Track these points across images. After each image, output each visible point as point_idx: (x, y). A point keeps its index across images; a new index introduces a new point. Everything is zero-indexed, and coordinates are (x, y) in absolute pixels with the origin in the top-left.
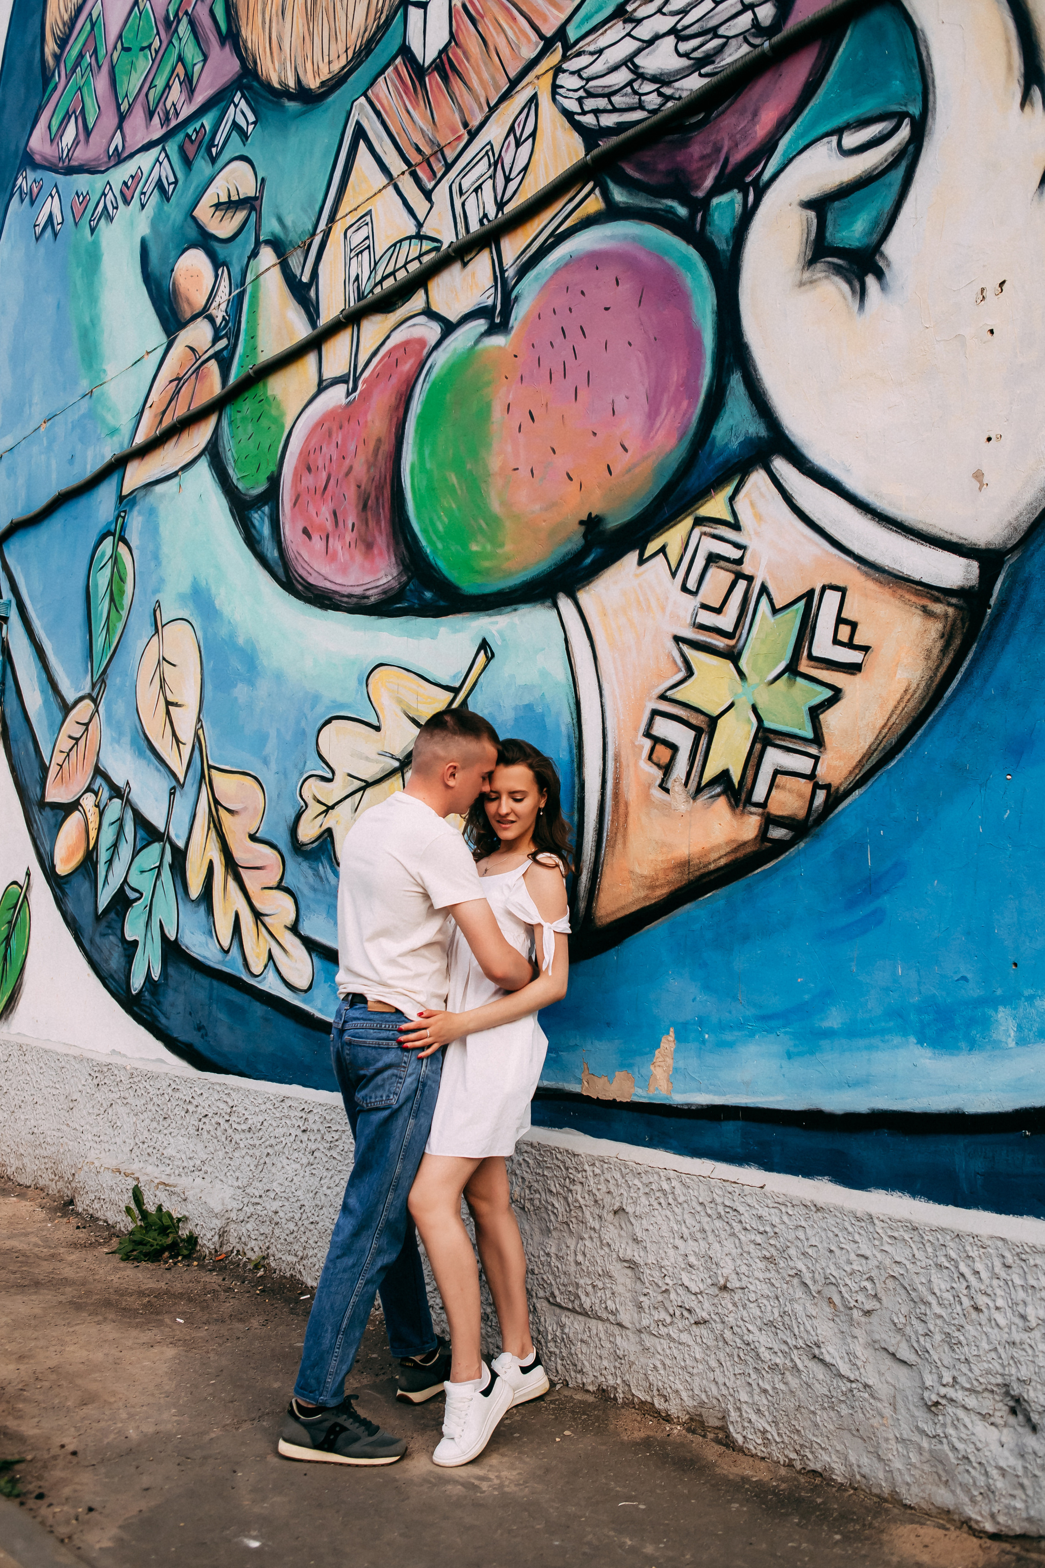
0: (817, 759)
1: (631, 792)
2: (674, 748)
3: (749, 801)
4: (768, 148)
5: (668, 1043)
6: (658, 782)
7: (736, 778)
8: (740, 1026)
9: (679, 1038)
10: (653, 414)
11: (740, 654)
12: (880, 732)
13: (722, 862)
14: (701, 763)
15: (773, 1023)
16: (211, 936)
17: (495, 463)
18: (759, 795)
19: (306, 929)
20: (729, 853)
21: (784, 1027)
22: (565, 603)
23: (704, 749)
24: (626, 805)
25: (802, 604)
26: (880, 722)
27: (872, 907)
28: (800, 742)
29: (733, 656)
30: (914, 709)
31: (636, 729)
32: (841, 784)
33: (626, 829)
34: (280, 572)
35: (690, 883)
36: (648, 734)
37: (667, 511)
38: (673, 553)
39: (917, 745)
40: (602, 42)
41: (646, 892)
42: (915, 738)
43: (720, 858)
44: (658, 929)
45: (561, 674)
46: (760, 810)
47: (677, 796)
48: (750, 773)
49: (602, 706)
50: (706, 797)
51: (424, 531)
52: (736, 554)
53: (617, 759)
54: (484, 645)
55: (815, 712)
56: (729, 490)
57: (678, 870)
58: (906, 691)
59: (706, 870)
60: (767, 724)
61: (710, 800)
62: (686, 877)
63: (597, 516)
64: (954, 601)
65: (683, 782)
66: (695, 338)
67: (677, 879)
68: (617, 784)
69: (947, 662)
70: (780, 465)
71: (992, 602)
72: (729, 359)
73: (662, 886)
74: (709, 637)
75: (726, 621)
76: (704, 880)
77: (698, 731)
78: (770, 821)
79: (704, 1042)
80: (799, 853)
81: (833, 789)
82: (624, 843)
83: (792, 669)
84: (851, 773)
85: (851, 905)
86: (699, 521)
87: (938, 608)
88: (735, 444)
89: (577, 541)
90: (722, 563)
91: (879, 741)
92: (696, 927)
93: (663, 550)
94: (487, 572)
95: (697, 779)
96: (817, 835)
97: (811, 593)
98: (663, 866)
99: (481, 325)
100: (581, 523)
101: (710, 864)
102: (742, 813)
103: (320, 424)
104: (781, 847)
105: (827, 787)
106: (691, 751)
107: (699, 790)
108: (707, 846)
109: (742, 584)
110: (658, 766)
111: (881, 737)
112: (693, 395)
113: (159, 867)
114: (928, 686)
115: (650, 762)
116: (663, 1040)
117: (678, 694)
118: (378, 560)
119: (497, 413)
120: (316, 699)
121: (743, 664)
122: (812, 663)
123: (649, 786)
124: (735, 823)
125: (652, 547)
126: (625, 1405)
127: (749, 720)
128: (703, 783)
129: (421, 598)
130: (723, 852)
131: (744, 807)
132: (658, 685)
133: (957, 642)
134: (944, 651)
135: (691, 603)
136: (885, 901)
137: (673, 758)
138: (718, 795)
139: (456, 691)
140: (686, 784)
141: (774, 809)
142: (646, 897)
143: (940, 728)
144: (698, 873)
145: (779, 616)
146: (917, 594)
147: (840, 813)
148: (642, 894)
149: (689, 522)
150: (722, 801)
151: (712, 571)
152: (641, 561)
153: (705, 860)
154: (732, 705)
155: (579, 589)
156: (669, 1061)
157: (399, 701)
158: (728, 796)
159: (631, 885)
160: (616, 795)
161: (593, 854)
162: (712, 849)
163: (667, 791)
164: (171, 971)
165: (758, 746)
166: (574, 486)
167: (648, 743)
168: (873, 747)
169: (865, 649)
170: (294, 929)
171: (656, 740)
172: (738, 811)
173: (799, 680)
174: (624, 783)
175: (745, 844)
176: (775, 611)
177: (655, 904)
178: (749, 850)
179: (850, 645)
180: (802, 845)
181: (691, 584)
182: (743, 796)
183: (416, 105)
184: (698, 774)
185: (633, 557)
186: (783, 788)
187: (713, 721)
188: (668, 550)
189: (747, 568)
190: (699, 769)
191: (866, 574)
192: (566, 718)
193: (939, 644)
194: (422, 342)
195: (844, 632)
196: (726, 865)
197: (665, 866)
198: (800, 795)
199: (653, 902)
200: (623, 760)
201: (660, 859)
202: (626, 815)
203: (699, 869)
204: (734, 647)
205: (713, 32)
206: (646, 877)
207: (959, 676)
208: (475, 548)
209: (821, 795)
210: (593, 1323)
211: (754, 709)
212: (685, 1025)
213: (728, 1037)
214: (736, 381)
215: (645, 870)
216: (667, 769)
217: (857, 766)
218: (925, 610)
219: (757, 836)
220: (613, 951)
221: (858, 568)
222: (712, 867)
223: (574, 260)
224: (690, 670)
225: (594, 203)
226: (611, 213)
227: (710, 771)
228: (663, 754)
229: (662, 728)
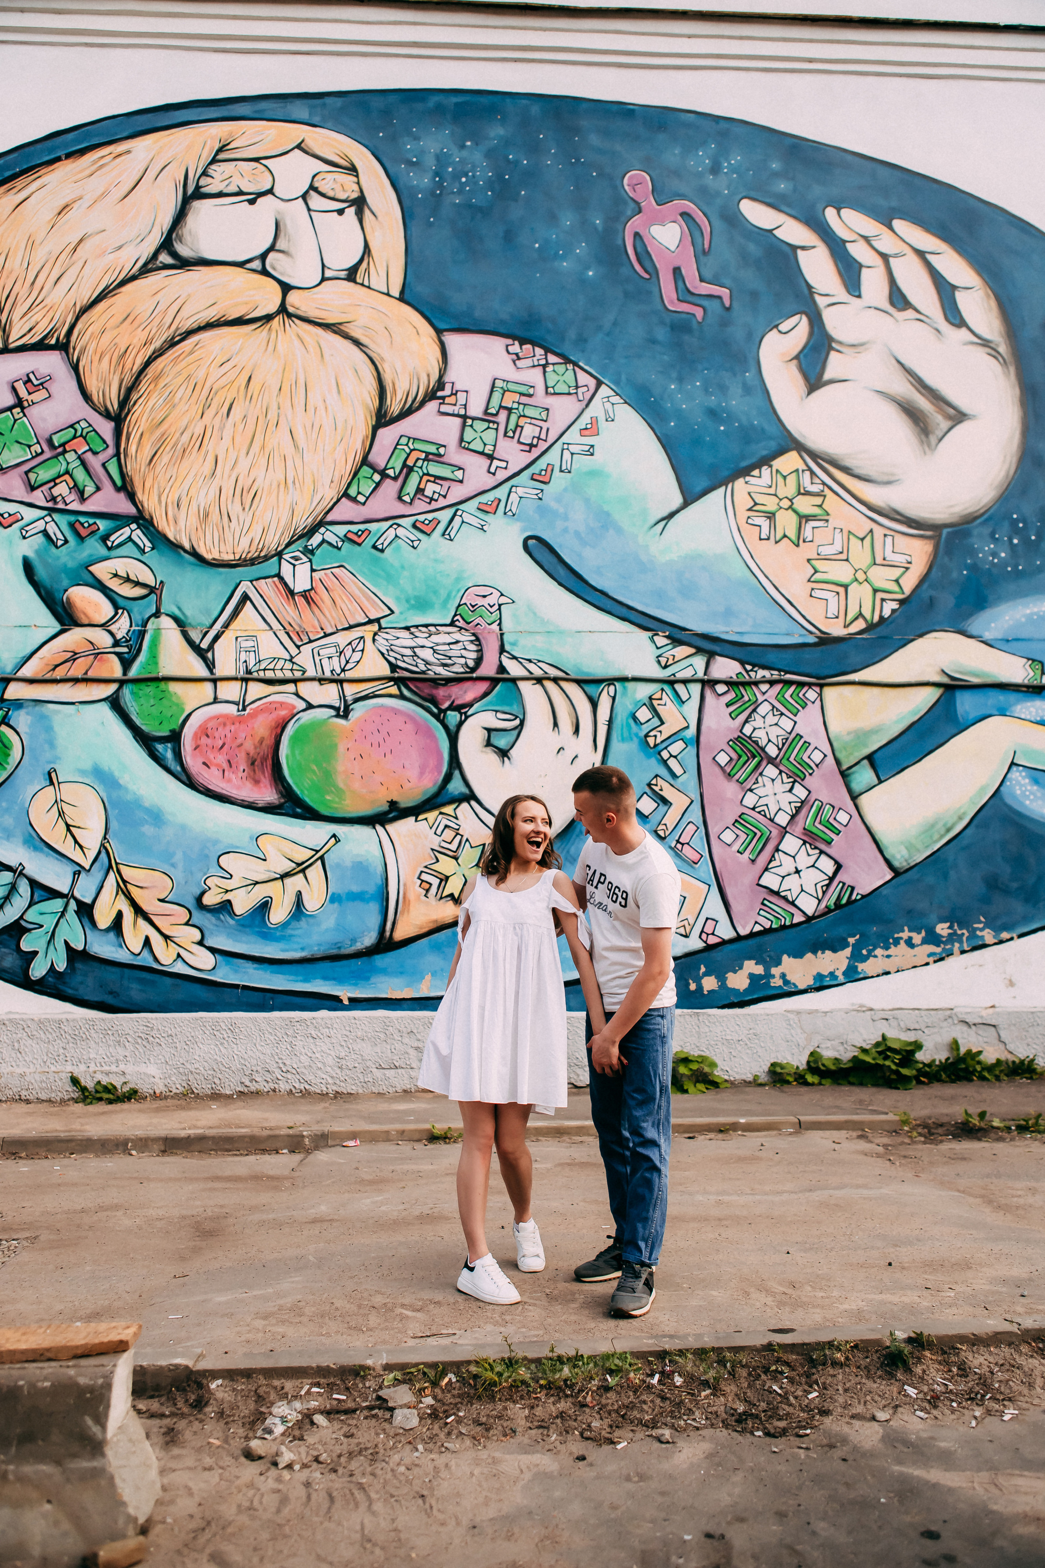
1: (411, 896)
2: (431, 884)
4: (470, 705)
5: (428, 977)
7: (456, 896)
9: (432, 975)
10: (422, 773)
16: (121, 946)
17: (340, 768)
19: (209, 942)
22: (378, 827)
29: (456, 858)
34: (184, 778)
37: (428, 807)
38: (431, 821)
40: (398, 635)
44: (424, 941)
45: (378, 853)
51: (296, 784)
53: (405, 885)
54: (334, 836)
56: (454, 806)
66: (440, 754)
67: (432, 926)
68: (405, 894)
70: (473, 803)
72: (454, 765)
75: (454, 846)
77: (441, 880)
86: (441, 813)
88: (457, 793)
89: (386, 807)
94: (336, 808)
99: (333, 712)
103: (217, 717)
107: (441, 898)
109: (459, 837)
112: (440, 772)
117: (432, 867)
118: (264, 790)
119: (341, 749)
120: (216, 842)
125: (421, 817)
126: (416, 1091)
129: (294, 811)
139: (317, 851)
149: (436, 813)
150: (451, 902)
151: (447, 830)
157: (279, 850)
160: (404, 898)
166: (384, 788)
170: (201, 943)
181: (439, 832)
183: (289, 605)
185: (413, 818)
187: (447, 878)
189: (460, 832)
192: (380, 869)
194: (294, 707)
205: (450, 658)
208: (328, 798)
210: (399, 1071)
214: (457, 773)
216: (427, 891)
223: (382, 706)
224: (438, 861)
225: (394, 690)
226: (402, 697)
227: (445, 893)
228: (427, 886)
229: (425, 877)
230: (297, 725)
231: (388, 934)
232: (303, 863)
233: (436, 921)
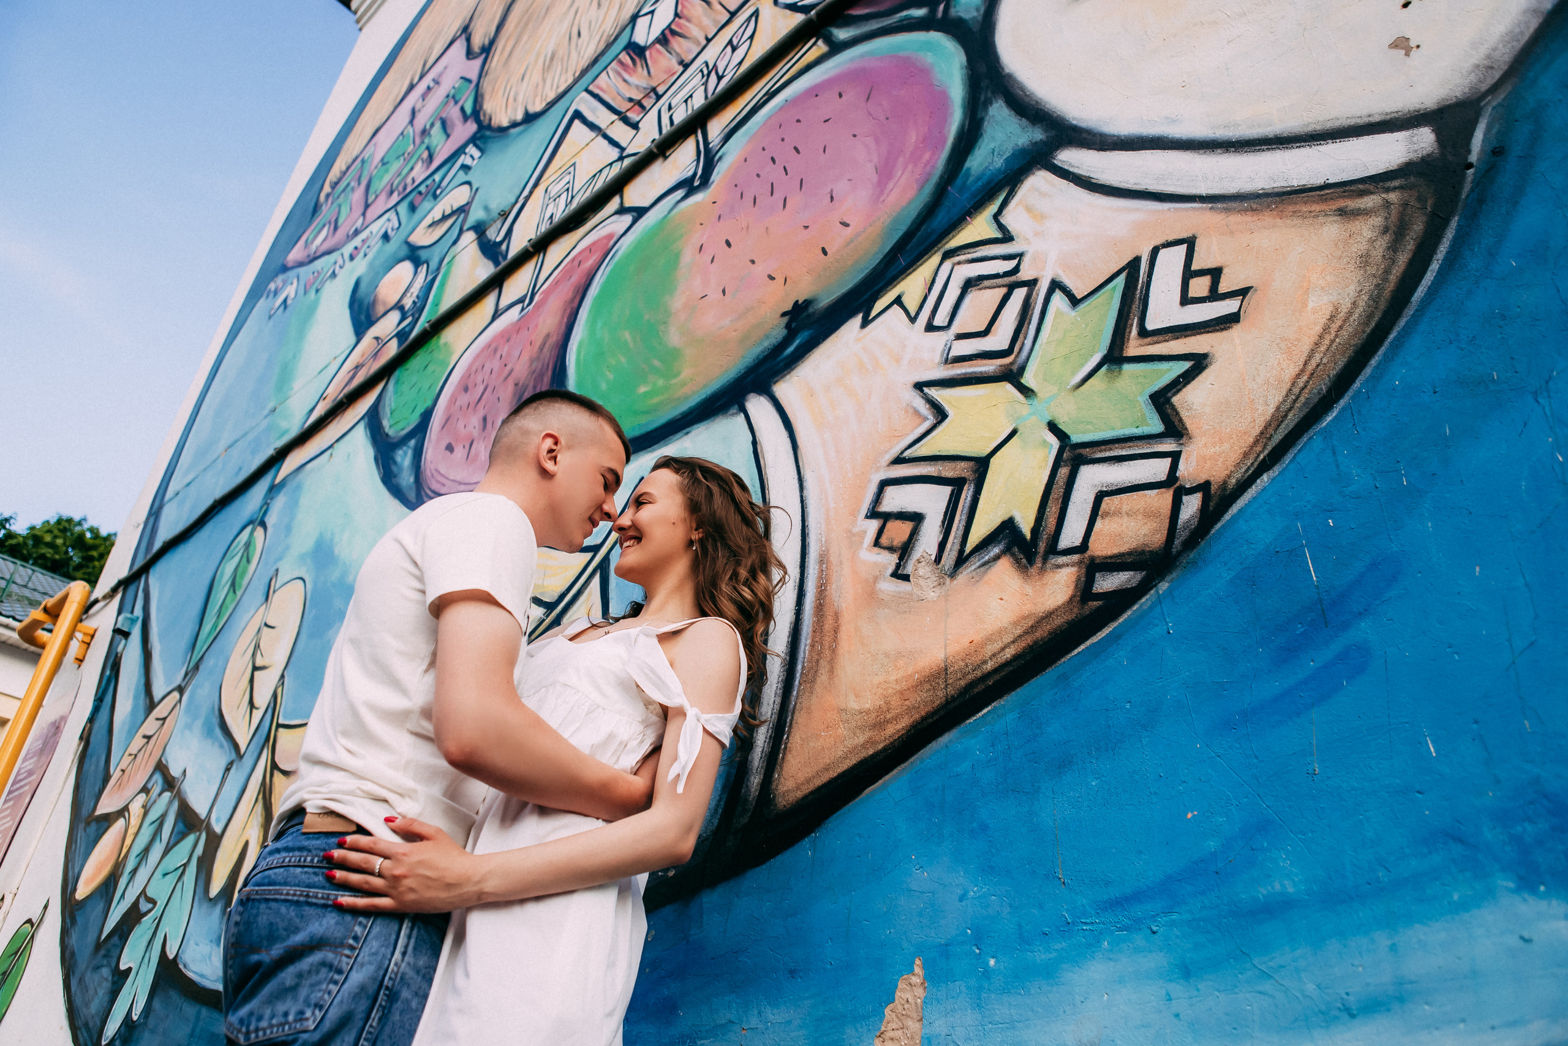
0: (1175, 456)
1: (845, 595)
2: (916, 519)
3: (1053, 549)
5: (910, 988)
6: (891, 569)
7: (1026, 525)
8: (1066, 929)
9: (933, 977)
10: (883, 180)
11: (1022, 369)
12: (1293, 384)
13: (1009, 653)
14: (963, 523)
15: (1138, 910)
17: (678, 302)
18: (1071, 535)
20: (1020, 636)
21: (1167, 912)
22: (756, 403)
23: (968, 504)
24: (837, 616)
25: (1121, 281)
26: (1291, 371)
27: (1337, 646)
28: (1140, 443)
29: (1013, 376)
30: (1355, 334)
31: (854, 514)
32: (1229, 477)
33: (834, 651)
34: (412, 493)
35: (949, 702)
36: (873, 514)
37: (901, 262)
38: (914, 298)
39: (1375, 377)
41: (868, 734)
42: (1368, 371)
43: (1003, 649)
46: (1076, 557)
47: (922, 582)
48: (1053, 511)
49: (802, 501)
50: (973, 567)
52: (1010, 265)
53: (823, 560)
55: (1161, 400)
56: (993, 208)
57: (927, 686)
58: (1332, 318)
59: (979, 673)
60: (1076, 438)
61: (982, 569)
62: (941, 694)
63: (805, 301)
64: (1396, 183)
65: (933, 558)
66: (938, 97)
67: (925, 701)
68: (821, 592)
69: (1403, 259)
70: (1067, 156)
71: (1473, 158)
72: (985, 95)
73: (896, 718)
74: (971, 366)
75: (997, 340)
76: (976, 690)
77: (957, 484)
78: (1095, 567)
79: (987, 973)
80: (1159, 600)
81: (1213, 488)
82: (832, 671)
83: (1115, 357)
84: (1246, 455)
85: (1289, 653)
86: (947, 255)
87: (1369, 202)
88: (1000, 163)
89: (776, 335)
90: (987, 283)
91: (1292, 396)
92: (965, 766)
93: (898, 301)
94: (655, 409)
95: (957, 547)
96: (1194, 563)
97: (1137, 260)
98: (898, 688)
99: (677, 195)
100: (784, 314)
101: (985, 662)
102: (1042, 570)
103: (487, 347)
104: (1122, 599)
105: (1204, 487)
106: (946, 513)
107: (961, 560)
108: (977, 638)
109: (1020, 294)
110: (891, 549)
111: (1296, 391)
112: (938, 141)
113: (185, 865)
114: (1375, 299)
115: (876, 549)
116: (901, 985)
117: (922, 449)
119: (687, 258)
121: (1028, 379)
122: (1149, 340)
123: (876, 579)
124: (1029, 589)
125: (881, 304)
127: (1045, 443)
128: (968, 548)
130: (1008, 639)
131: (1045, 560)
132: (891, 448)
133: (1418, 227)
134: (1394, 247)
135: (940, 339)
136: (1364, 630)
137: (914, 534)
138: (997, 558)
139: (597, 548)
140: (938, 559)
141: (1102, 546)
142: (870, 742)
143: (1416, 342)
144: (963, 683)
145: (1082, 307)
146: (1324, 199)
147: (1234, 518)
148: (861, 739)
149: (936, 259)
150: (1005, 565)
151: (972, 296)
152: (865, 323)
153: (976, 659)
154: (1014, 433)
155: (775, 383)
156: (913, 1026)
158: (1013, 555)
159: (842, 731)
160: (820, 608)
161: (779, 700)
162: (989, 639)
163: (906, 578)
164: (156, 1004)
165: (1064, 471)
166: (777, 284)
167: (874, 525)
168: (1284, 408)
169: (1243, 292)
171: (886, 517)
172: (1033, 571)
173: (1127, 367)
174: (833, 590)
175: (1049, 615)
176: (1075, 301)
177: (884, 749)
178: (1058, 621)
179: (1214, 295)
180: (1164, 586)
181: (940, 320)
182: (1042, 546)
183: (635, 72)
184: (958, 541)
185: (857, 320)
186: (1118, 513)
187: (981, 465)
188: (904, 299)
189: (1025, 274)
190: (961, 532)
191: (1227, 210)
193: (1383, 243)
194: (606, 239)
195: (1200, 286)
196: (1016, 658)
197: (904, 685)
198: (1149, 514)
199: (880, 747)
200: (834, 559)
201: (893, 678)
202: (836, 630)
203: (965, 675)
204: (1012, 363)
206: (868, 712)
207: (1435, 266)
208: (643, 390)
209: (1191, 505)
211: (1053, 427)
212: (945, 950)
213: (1040, 956)
214: (996, 110)
215: (869, 702)
216: (905, 550)
217: (1256, 442)
218: (1342, 213)
219: (1071, 600)
220: (806, 842)
221: (1211, 209)
222: (989, 666)
223: (788, 104)
224: (941, 414)
225: (821, 48)
226: (836, 48)
227: (980, 529)
228: (898, 531)
229: (896, 499)
230: (610, 268)
231: (755, 781)
232: (562, 596)
233: (944, 671)
